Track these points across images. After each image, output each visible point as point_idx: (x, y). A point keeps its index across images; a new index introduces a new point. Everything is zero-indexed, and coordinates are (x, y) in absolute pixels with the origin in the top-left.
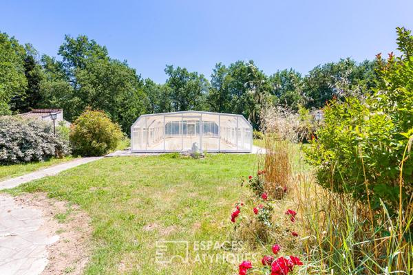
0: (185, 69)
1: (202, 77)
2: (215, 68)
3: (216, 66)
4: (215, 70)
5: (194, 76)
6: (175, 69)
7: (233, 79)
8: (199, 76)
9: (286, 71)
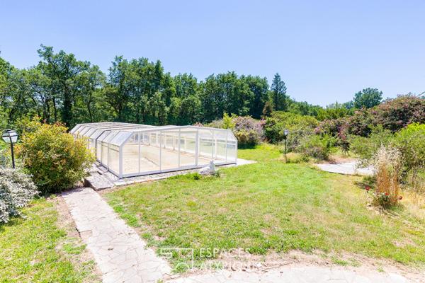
0: (72, 56)
1: (96, 68)
2: (114, 61)
3: (117, 59)
4: (114, 64)
5: (86, 67)
6: (55, 52)
7: (138, 78)
8: (91, 66)
9: (185, 75)
